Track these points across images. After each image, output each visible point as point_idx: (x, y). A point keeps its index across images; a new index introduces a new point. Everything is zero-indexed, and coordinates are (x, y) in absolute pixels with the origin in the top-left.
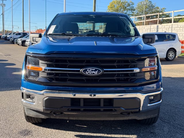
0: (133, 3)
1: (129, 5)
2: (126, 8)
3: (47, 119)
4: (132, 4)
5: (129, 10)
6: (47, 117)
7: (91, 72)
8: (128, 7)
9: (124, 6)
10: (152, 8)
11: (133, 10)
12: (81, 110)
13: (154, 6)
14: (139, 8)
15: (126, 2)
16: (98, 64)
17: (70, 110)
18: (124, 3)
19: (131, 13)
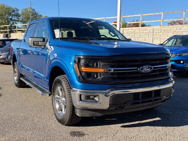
0: (17, 9)
1: (14, 11)
2: (10, 13)
3: (103, 116)
4: (16, 11)
5: (14, 15)
6: (103, 114)
7: (146, 69)
8: (12, 12)
9: (9, 11)
10: (36, 15)
11: (18, 15)
12: (140, 102)
13: (38, 14)
14: (23, 15)
15: (10, 8)
16: (148, 63)
17: (132, 103)
18: (8, 8)
19: (16, 19)
